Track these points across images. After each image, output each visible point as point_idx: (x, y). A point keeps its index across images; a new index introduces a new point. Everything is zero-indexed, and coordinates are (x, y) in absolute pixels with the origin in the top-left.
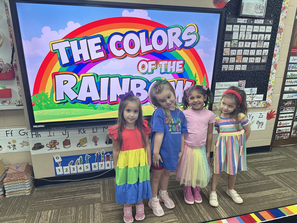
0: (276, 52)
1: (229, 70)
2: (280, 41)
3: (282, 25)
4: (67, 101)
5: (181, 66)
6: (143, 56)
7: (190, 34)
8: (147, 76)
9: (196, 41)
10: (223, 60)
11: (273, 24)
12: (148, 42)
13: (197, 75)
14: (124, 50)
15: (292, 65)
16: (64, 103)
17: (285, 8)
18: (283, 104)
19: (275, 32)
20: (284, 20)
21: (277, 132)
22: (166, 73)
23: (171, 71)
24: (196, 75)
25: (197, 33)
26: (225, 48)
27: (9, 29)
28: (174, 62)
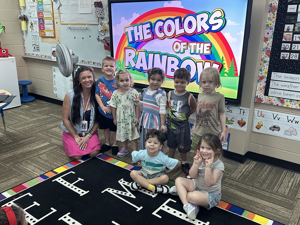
1: (291, 58)
4: (130, 68)
5: (208, 48)
6: (177, 38)
7: (216, 18)
8: (179, 55)
9: (223, 26)
10: (282, 47)
12: (181, 26)
13: (224, 59)
14: (164, 33)
16: (129, 69)
22: (195, 54)
23: (199, 52)
25: (224, 17)
26: (286, 32)
28: (202, 45)
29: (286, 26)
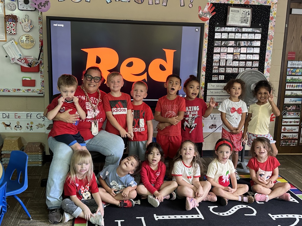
0: (268, 57)
2: (271, 47)
3: (272, 33)
15: (292, 69)
17: (273, 18)
18: (285, 108)
20: (273, 28)
21: (281, 138)
26: (215, 54)
27: (40, 36)
29: (215, 49)
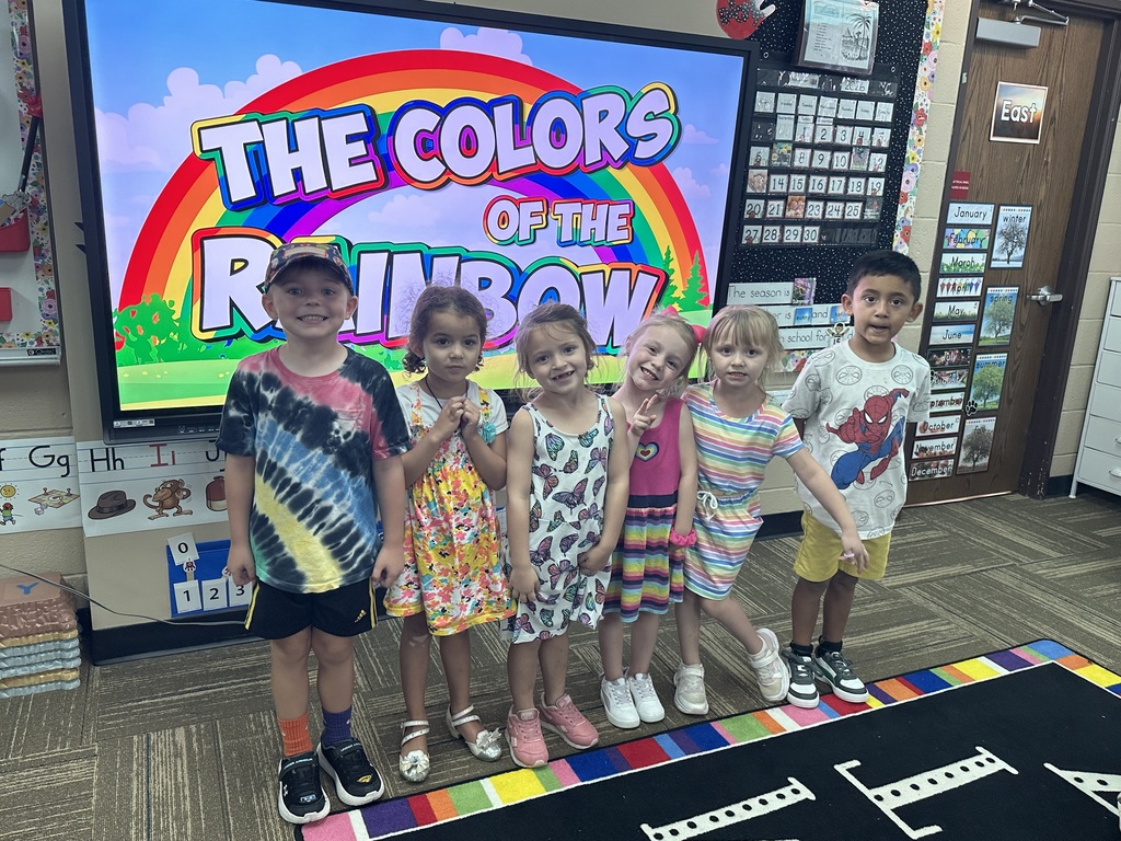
0: (909, 186)
1: (764, 241)
2: (919, 152)
3: (925, 100)
4: (241, 334)
5: (624, 222)
6: (503, 184)
7: (651, 116)
8: (513, 253)
9: (672, 143)
10: (747, 209)
11: (898, 97)
12: (522, 137)
13: (673, 255)
14: (443, 162)
15: (957, 231)
16: (229, 339)
17: (930, 47)
19: (903, 123)
20: (929, 84)
21: (914, 456)
22: (575, 244)
23: (593, 235)
24: (668, 252)
25: (675, 114)
26: (753, 168)
27: (19, 69)
28: (602, 209)
29: (754, 150)
